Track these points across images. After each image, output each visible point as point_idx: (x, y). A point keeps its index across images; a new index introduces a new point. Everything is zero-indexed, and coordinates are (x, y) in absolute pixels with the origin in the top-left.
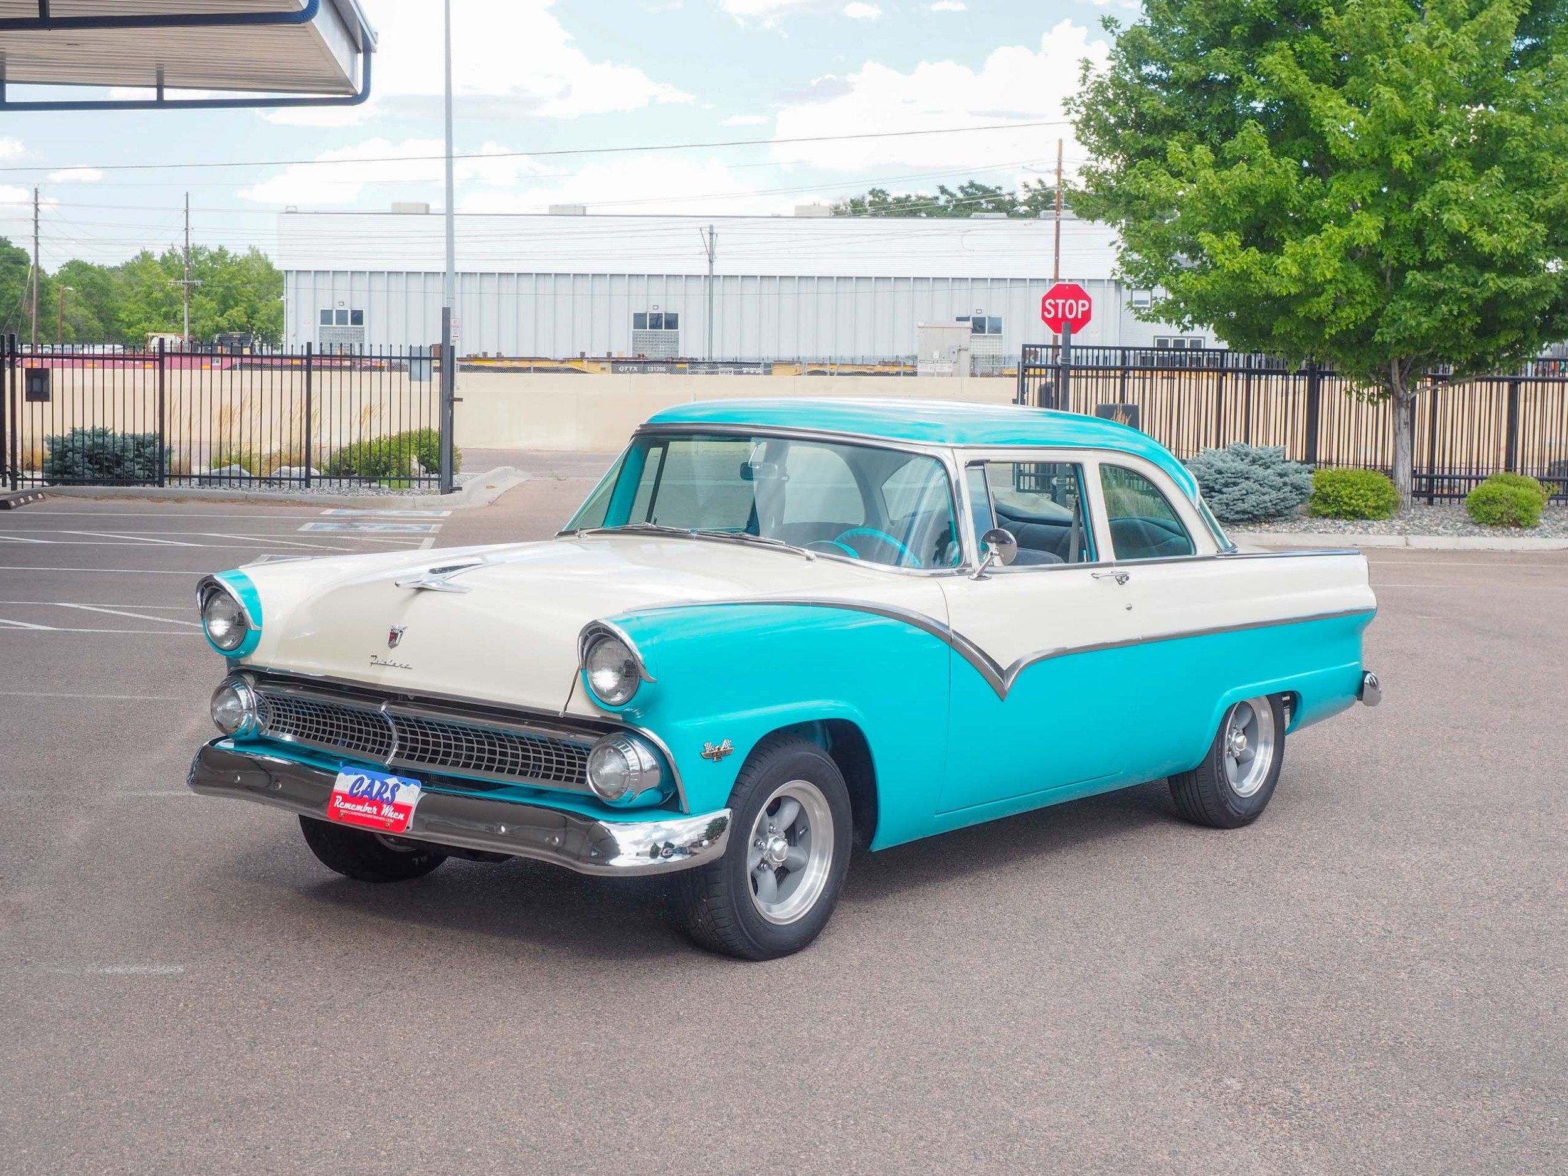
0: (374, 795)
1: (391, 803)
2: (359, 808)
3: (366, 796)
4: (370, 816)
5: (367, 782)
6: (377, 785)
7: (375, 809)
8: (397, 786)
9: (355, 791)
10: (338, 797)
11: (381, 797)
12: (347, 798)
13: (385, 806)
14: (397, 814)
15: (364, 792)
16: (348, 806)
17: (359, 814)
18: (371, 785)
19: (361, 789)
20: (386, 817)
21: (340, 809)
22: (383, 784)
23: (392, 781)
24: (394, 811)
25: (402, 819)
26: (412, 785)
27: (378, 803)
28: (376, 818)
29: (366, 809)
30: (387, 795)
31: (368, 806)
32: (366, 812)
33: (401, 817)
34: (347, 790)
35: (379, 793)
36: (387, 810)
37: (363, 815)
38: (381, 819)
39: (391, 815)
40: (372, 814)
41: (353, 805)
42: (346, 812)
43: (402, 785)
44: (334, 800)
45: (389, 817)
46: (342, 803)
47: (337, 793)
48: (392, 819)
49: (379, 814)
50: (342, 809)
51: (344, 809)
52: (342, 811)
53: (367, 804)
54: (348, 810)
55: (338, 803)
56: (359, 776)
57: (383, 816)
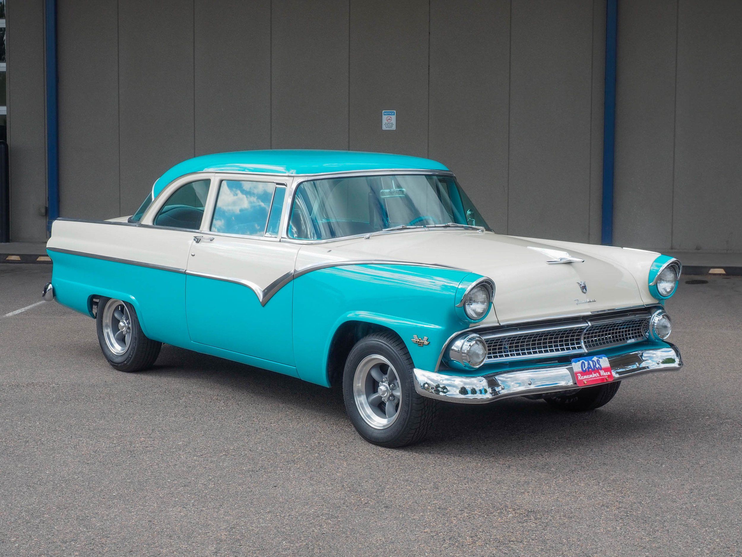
0: (593, 368)
1: (601, 369)
5: (586, 363)
6: (591, 362)
7: (598, 374)
8: (598, 360)
9: (584, 369)
10: (578, 375)
11: (596, 368)
12: (584, 373)
13: (600, 371)
14: (606, 373)
17: (593, 379)
18: (589, 364)
19: (586, 367)
20: (604, 376)
21: (582, 380)
22: (593, 361)
23: (595, 359)
24: (605, 372)
25: (610, 374)
27: (596, 370)
28: (601, 378)
29: (594, 375)
30: (597, 366)
32: (595, 377)
34: (580, 370)
35: (594, 366)
36: (602, 373)
37: (595, 379)
38: (602, 377)
40: (598, 377)
41: (588, 376)
42: (587, 380)
43: (599, 359)
44: (577, 377)
45: (605, 376)
46: (582, 377)
47: (577, 373)
48: (606, 375)
49: (600, 376)
50: (584, 379)
51: (585, 379)
52: (584, 380)
53: (593, 373)
54: (586, 379)
55: (580, 377)
56: (581, 361)
57: (602, 376)
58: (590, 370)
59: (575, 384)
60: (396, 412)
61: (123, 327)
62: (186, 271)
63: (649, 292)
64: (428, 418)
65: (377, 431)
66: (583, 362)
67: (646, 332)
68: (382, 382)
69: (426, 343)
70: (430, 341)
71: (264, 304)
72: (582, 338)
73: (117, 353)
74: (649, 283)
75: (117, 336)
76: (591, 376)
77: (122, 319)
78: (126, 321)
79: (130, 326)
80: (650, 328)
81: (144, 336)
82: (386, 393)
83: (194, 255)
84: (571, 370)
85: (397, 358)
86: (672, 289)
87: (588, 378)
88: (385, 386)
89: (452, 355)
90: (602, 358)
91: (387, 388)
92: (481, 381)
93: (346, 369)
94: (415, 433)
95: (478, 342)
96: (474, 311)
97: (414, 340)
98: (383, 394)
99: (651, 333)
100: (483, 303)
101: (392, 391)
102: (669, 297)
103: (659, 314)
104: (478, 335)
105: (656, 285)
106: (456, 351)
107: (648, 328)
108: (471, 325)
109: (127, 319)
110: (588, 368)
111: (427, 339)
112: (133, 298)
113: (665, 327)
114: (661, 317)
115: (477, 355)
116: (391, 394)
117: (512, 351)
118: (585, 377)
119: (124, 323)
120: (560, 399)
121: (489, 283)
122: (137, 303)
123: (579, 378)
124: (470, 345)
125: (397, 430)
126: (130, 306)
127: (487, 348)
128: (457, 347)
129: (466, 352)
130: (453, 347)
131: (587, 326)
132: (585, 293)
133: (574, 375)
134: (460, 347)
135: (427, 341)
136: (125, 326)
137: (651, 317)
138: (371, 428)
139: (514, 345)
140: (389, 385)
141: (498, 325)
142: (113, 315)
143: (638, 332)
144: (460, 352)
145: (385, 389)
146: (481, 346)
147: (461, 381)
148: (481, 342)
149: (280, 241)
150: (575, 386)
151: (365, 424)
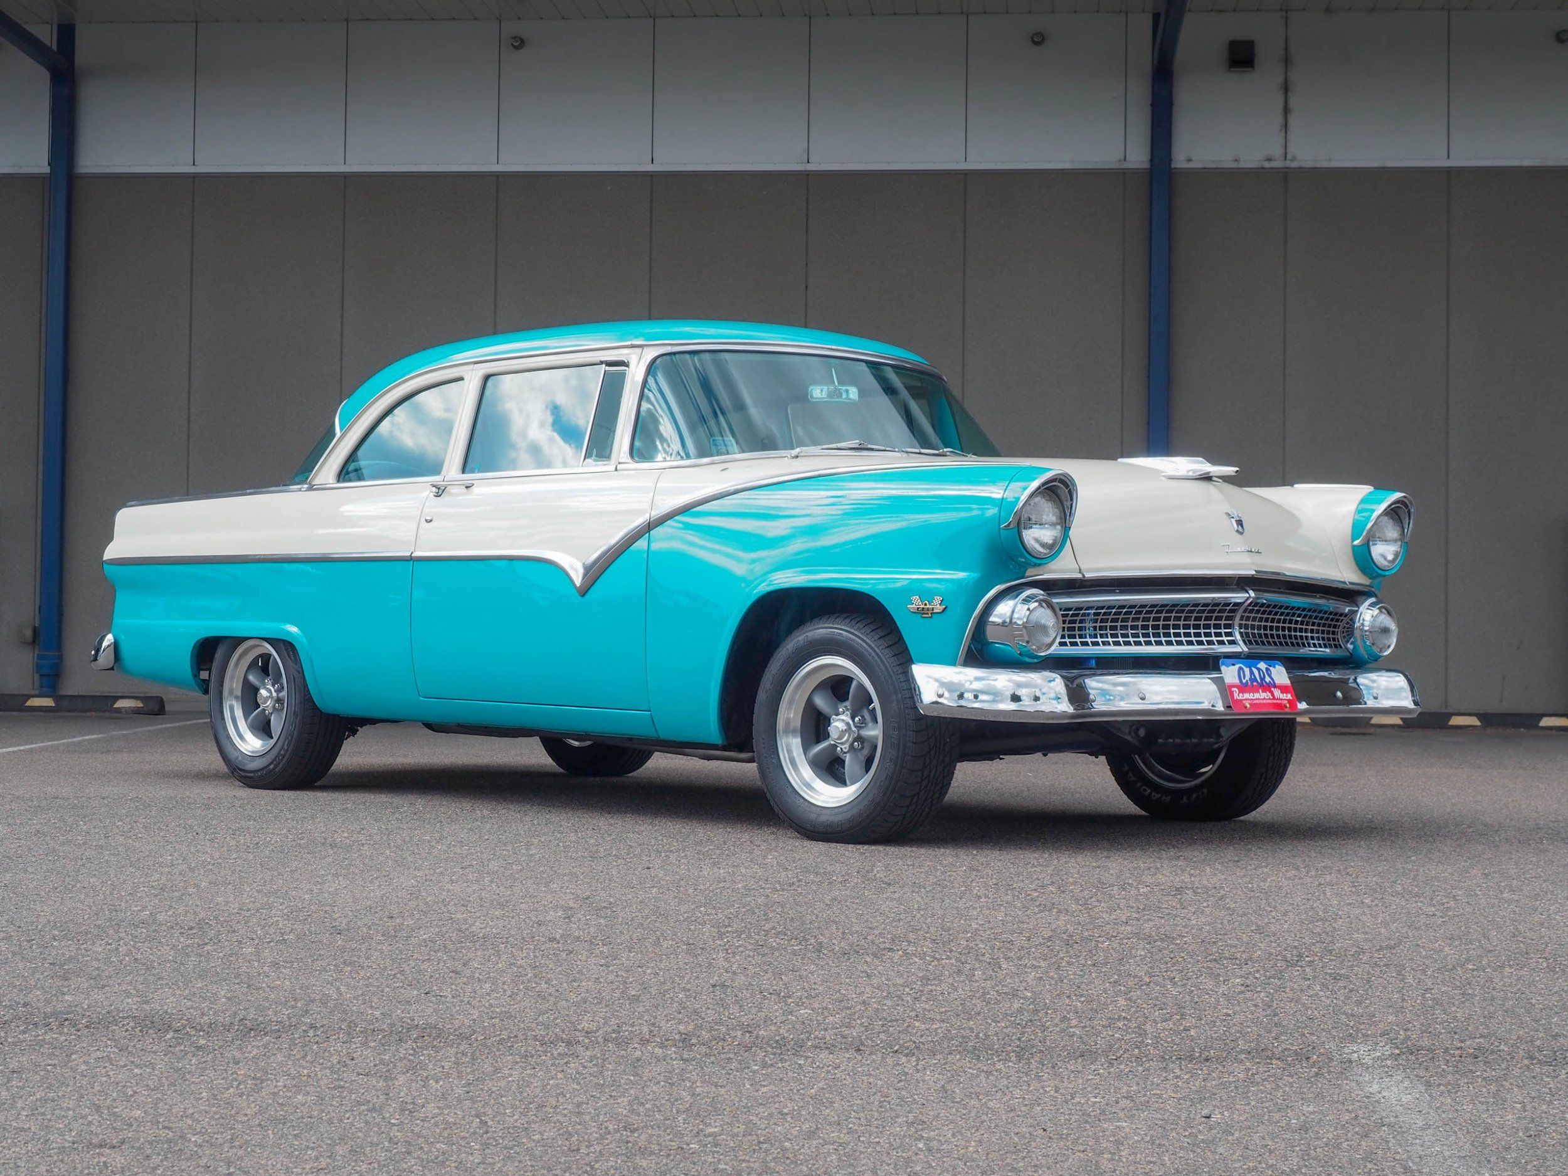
0: (1259, 681)
1: (1275, 687)
5: (1247, 670)
6: (1255, 671)
7: (1269, 694)
8: (1267, 669)
9: (1244, 681)
10: (1233, 689)
11: (1265, 682)
12: (1243, 688)
13: (1273, 689)
14: (1284, 695)
15: (1253, 680)
17: (1261, 701)
18: (1252, 673)
19: (1247, 678)
21: (1241, 700)
22: (1259, 669)
23: (1262, 665)
24: (1281, 692)
25: (1291, 698)
26: (1277, 666)
27: (1268, 687)
28: (1276, 702)
29: (1262, 696)
32: (1264, 699)
33: (1289, 696)
34: (1236, 681)
35: (1262, 679)
36: (1277, 693)
37: (1265, 701)
38: (1278, 701)
40: (1270, 699)
41: (1251, 694)
42: (1250, 702)
43: (1271, 668)
44: (1232, 693)
45: (1280, 700)
46: (1241, 694)
47: (1231, 686)
48: (1283, 701)
49: (1274, 698)
50: (1244, 700)
51: (1246, 699)
52: (1244, 702)
53: (1260, 691)
54: (1248, 700)
55: (1237, 695)
56: (1237, 666)
57: (1278, 699)
58: (1255, 684)
59: (1229, 707)
60: (867, 772)
61: (266, 699)
62: (412, 553)
63: (1353, 559)
64: (935, 772)
65: (828, 812)
66: (1240, 668)
67: (1347, 641)
68: (837, 714)
69: (939, 608)
70: (948, 606)
71: (584, 591)
72: (1237, 621)
73: (253, 752)
74: (1353, 540)
75: (252, 720)
76: (1257, 696)
77: (264, 684)
78: (273, 686)
79: (284, 694)
80: (1357, 633)
81: (315, 707)
82: (847, 735)
83: (431, 521)
84: (1219, 682)
85: (873, 654)
86: (1396, 555)
87: (1251, 699)
88: (843, 720)
89: (991, 634)
90: (1275, 667)
91: (848, 724)
92: (1050, 681)
93: (762, 695)
94: (908, 806)
95: (1044, 605)
96: (1037, 540)
97: (914, 606)
98: (840, 738)
99: (1359, 642)
100: (1053, 525)
101: (858, 731)
102: (1393, 572)
103: (1373, 605)
104: (1042, 592)
105: (1367, 545)
106: (998, 625)
107: (1352, 634)
108: (1029, 572)
109: (277, 680)
110: (1251, 679)
111: (942, 601)
112: (294, 629)
113: (1386, 631)
114: (1376, 611)
115: (1043, 628)
116: (856, 735)
117: (1104, 636)
118: (1247, 696)
119: (269, 691)
120: (1169, 797)
121: (1067, 486)
122: (304, 640)
124: (1028, 609)
125: (873, 801)
126: (286, 646)
127: (1061, 619)
128: (999, 616)
129: (1020, 622)
130: (992, 619)
131: (1248, 599)
132: (1241, 533)
133: (1225, 690)
134: (1009, 614)
135: (940, 604)
136: (271, 697)
137: (1357, 609)
138: (814, 808)
139: (1109, 624)
140: (853, 718)
141: (1080, 576)
142: (246, 680)
143: (1334, 639)
144: (1008, 624)
145: (845, 728)
146: (1048, 612)
147: (1010, 681)
148: (1050, 606)
149: (616, 470)
150: (1228, 711)
151: (802, 800)
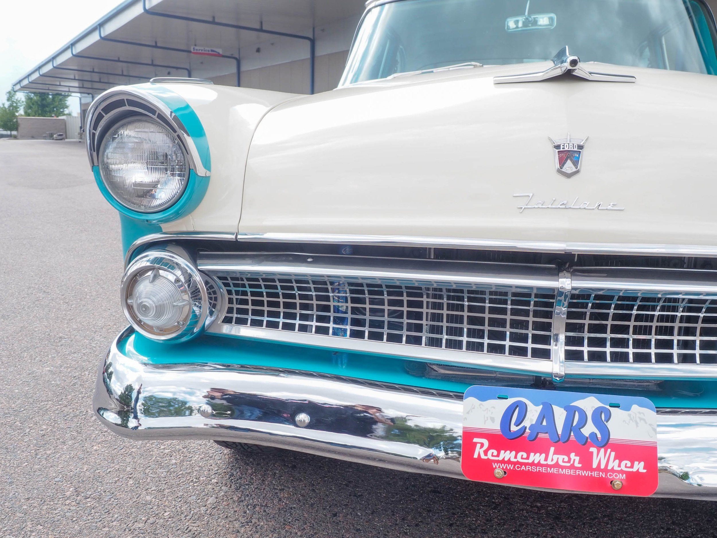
0: (560, 432)
1: (604, 444)
2: (536, 458)
3: (541, 435)
4: (572, 472)
5: (533, 410)
6: (561, 413)
7: (577, 458)
8: (601, 412)
9: (514, 428)
10: (475, 440)
11: (579, 435)
12: (507, 440)
13: (593, 450)
14: (627, 462)
15: (536, 427)
16: (507, 455)
17: (543, 469)
18: (547, 414)
20: (607, 470)
21: (489, 462)
22: (572, 410)
23: (591, 404)
24: (620, 457)
25: (642, 470)
26: (635, 408)
27: (576, 445)
28: (587, 473)
29: (557, 459)
30: (590, 430)
31: (555, 453)
32: (559, 466)
33: (640, 467)
34: (495, 426)
36: (603, 458)
37: (555, 470)
38: (597, 474)
39: (614, 464)
40: (574, 467)
41: (525, 454)
42: (512, 467)
43: (613, 409)
45: (613, 470)
46: (494, 452)
48: (622, 472)
49: (589, 467)
50: (498, 462)
51: (505, 463)
52: (497, 466)
53: (552, 449)
54: (509, 462)
55: (484, 452)
56: (510, 400)
57: (600, 470)
58: (545, 437)
66: (519, 405)
76: (539, 458)
87: (519, 463)
118: (510, 456)
123: (479, 452)
